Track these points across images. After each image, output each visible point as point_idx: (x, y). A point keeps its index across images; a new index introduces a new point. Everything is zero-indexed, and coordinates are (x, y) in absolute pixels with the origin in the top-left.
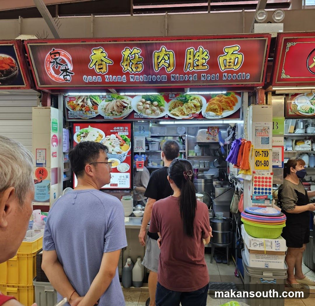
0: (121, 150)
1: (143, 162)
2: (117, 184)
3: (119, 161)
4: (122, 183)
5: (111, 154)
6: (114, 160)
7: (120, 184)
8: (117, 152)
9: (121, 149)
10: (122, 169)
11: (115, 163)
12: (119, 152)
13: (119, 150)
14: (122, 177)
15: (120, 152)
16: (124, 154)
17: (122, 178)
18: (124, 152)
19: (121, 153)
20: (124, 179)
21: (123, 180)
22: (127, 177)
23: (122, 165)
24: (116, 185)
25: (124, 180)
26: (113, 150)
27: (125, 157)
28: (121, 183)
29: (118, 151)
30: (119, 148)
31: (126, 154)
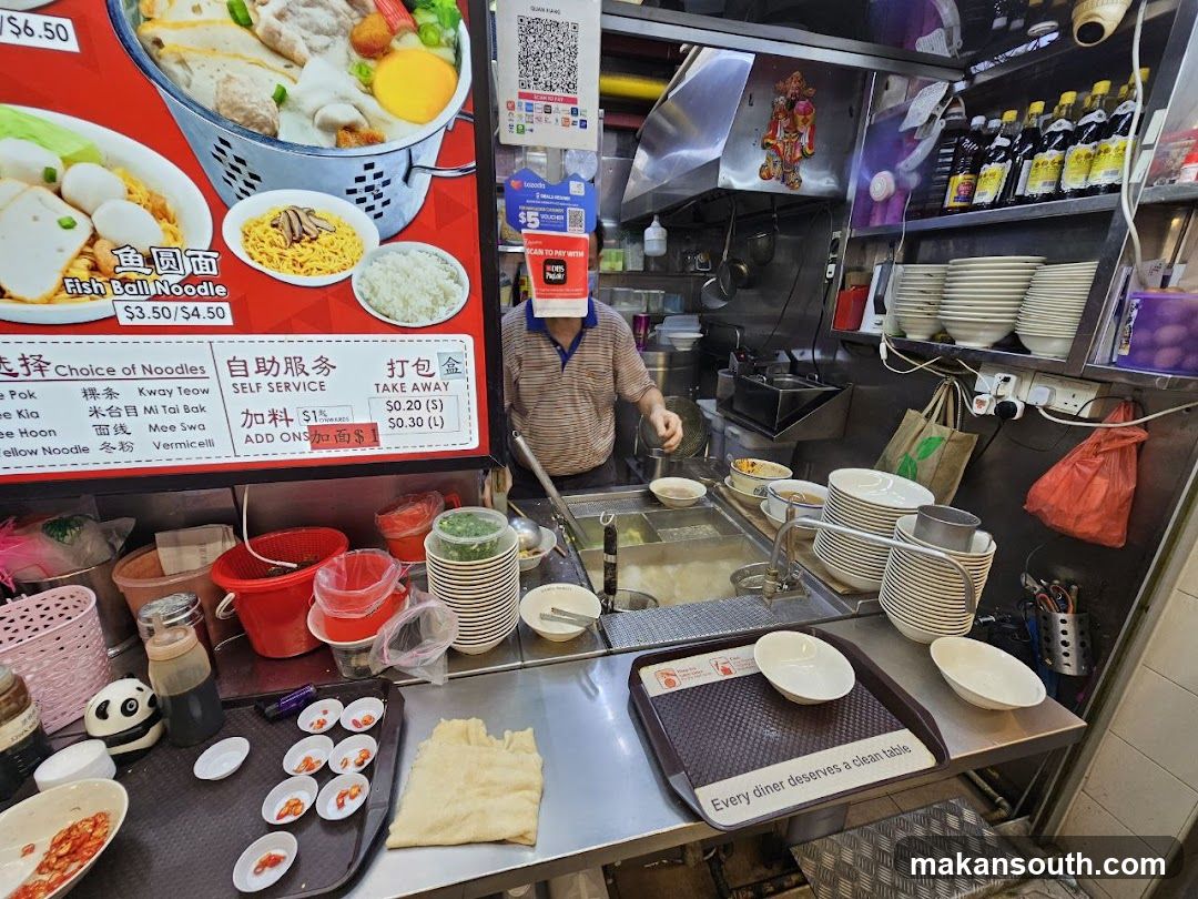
0: (369, 103)
1: (572, 243)
2: (373, 428)
3: (366, 220)
4: (415, 414)
5: (272, 138)
6: (310, 213)
7: (396, 424)
8: (328, 127)
9: (369, 88)
10: (406, 303)
11: (324, 238)
12: (350, 128)
13: (344, 99)
14: (410, 370)
15: (364, 128)
16: (409, 149)
17: (412, 377)
18: (400, 135)
19: (371, 140)
20: (426, 387)
21: (423, 396)
22: (452, 367)
23: (403, 261)
24: (369, 433)
25: (433, 394)
26: (281, 98)
27: (422, 181)
28: (405, 415)
29: (345, 114)
30: (350, 85)
31: (428, 156)
